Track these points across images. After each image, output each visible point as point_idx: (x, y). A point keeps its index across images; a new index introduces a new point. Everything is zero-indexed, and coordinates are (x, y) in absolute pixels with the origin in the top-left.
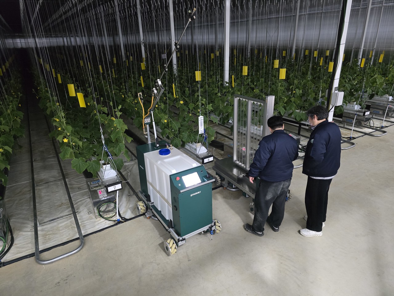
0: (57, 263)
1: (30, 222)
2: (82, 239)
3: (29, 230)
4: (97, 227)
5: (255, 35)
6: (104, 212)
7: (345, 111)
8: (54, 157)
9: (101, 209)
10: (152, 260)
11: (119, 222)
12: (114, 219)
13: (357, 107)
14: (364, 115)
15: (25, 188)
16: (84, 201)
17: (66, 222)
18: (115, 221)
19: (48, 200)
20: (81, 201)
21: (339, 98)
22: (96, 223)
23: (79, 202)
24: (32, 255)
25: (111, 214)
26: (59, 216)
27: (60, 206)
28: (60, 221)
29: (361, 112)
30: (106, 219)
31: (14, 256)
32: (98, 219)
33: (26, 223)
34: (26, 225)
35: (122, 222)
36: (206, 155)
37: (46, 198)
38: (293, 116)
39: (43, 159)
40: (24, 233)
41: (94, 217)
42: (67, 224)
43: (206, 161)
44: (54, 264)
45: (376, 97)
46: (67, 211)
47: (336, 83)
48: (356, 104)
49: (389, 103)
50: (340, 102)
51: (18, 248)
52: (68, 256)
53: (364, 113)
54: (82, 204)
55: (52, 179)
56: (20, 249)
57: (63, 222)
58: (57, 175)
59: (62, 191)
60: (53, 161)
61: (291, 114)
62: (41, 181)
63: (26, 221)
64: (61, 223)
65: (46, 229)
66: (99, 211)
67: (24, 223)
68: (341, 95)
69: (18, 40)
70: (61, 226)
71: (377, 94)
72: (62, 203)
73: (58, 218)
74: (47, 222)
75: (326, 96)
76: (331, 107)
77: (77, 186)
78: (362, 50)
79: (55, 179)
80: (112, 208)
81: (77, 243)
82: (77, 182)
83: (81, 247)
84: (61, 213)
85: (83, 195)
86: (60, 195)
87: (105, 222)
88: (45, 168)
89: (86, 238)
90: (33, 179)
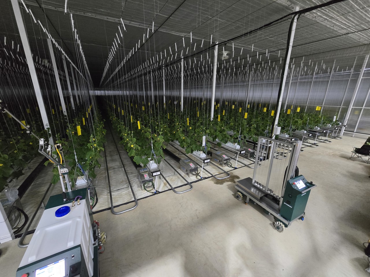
0: (123, 214)
1: (106, 190)
2: (136, 201)
3: (106, 195)
4: (143, 195)
5: (225, 94)
6: (147, 187)
7: (279, 137)
8: (117, 155)
9: (145, 186)
10: (177, 216)
11: (155, 194)
12: (152, 191)
13: (287, 136)
14: (291, 140)
15: (102, 171)
16: (135, 180)
17: (125, 192)
18: (153, 193)
19: (115, 178)
20: (133, 180)
21: (278, 130)
22: (142, 193)
23: (132, 180)
24: (109, 209)
25: (150, 189)
26: (122, 188)
27: (122, 182)
28: (122, 190)
29: (290, 139)
30: (148, 191)
31: (99, 209)
32: (144, 191)
33: (104, 191)
34: (104, 192)
35: (157, 194)
36: (205, 158)
37: (114, 177)
38: (252, 139)
39: (111, 156)
40: (103, 196)
41: (141, 190)
42: (126, 192)
43: (206, 161)
44: (121, 215)
45: (297, 131)
46: (126, 185)
47: (276, 122)
48: (287, 134)
49: (304, 135)
50: (278, 133)
51: (100, 204)
52: (130, 210)
53: (291, 139)
54: (134, 182)
55: (117, 167)
56: (102, 205)
57: (124, 191)
58: (119, 165)
59: (122, 174)
60: (117, 157)
61: (250, 138)
62: (111, 167)
63: (104, 190)
64: (123, 192)
65: (115, 195)
66: (144, 187)
67: (103, 191)
68: (280, 128)
69: (96, 91)
70: (123, 194)
71: (298, 129)
72: (123, 181)
73: (121, 189)
74: (116, 190)
75: (271, 129)
76: (273, 135)
77: (130, 171)
78: (286, 105)
79: (118, 167)
80: (151, 185)
81: (134, 203)
82: (130, 169)
83: (136, 206)
84: (123, 186)
85: (134, 176)
86: (121, 176)
87: (147, 193)
88: (113, 160)
89: (138, 201)
90: (107, 166)
